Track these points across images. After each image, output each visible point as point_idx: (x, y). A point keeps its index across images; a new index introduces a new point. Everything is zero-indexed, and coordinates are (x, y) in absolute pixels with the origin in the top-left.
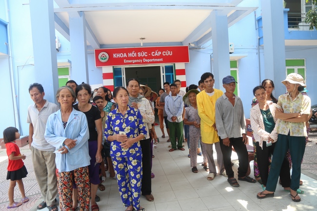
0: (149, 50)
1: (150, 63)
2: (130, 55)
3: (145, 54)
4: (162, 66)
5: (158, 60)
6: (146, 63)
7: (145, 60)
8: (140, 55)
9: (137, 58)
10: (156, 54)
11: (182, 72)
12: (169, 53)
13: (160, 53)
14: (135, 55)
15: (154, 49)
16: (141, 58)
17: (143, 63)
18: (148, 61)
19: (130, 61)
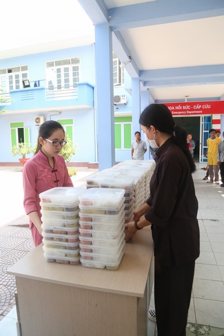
0: (192, 104)
1: (192, 114)
2: (177, 108)
3: (188, 107)
4: (202, 116)
5: (199, 112)
6: (189, 114)
7: (188, 112)
8: (184, 107)
9: (182, 110)
10: (197, 107)
11: (218, 122)
12: (208, 107)
13: (200, 106)
14: (181, 108)
15: (196, 104)
16: (185, 110)
17: (186, 114)
18: (190, 112)
19: (177, 113)
